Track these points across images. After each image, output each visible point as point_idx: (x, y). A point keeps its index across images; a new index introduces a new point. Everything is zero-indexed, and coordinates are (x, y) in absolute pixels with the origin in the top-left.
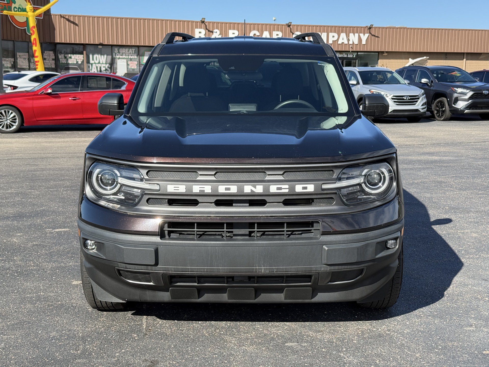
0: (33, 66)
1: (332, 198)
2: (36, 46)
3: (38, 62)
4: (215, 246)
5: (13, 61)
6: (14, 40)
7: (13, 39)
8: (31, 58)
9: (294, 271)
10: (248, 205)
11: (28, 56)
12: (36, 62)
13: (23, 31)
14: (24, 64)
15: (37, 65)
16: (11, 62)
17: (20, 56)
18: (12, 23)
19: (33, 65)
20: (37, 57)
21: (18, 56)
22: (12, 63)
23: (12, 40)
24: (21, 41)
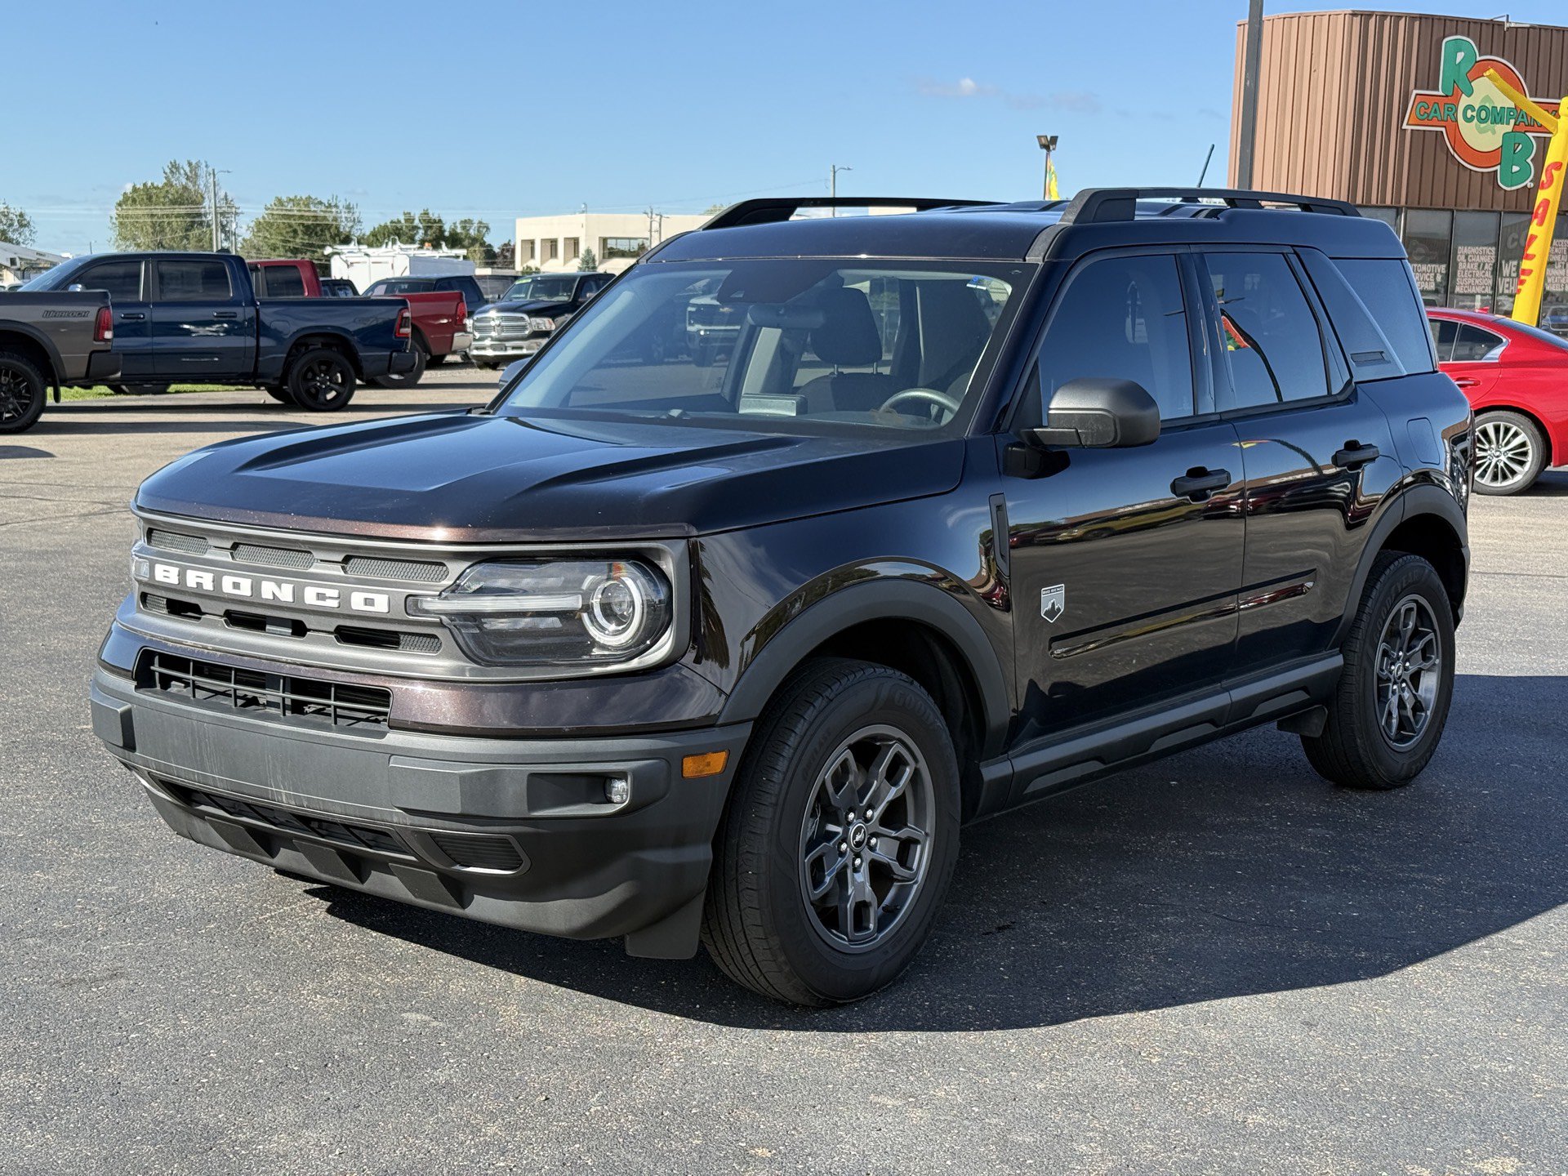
0: (1507, 286)
1: (434, 636)
2: (1541, 223)
3: (1529, 272)
4: (201, 719)
5: (1444, 272)
6: (1453, 207)
7: (1450, 204)
8: (1503, 262)
9: (340, 811)
10: (290, 631)
11: (1493, 257)
12: (1525, 272)
13: (1486, 178)
14: (1477, 282)
15: (1522, 282)
16: (1435, 276)
17: (1466, 257)
18: (1453, 156)
19: (1508, 283)
20: (1530, 257)
21: (1461, 258)
22: (1439, 278)
23: (1446, 207)
24: (1474, 211)
